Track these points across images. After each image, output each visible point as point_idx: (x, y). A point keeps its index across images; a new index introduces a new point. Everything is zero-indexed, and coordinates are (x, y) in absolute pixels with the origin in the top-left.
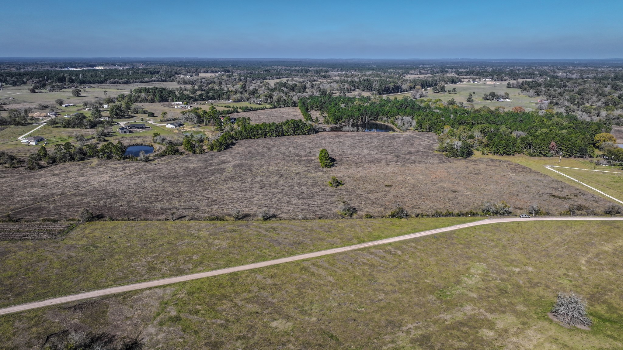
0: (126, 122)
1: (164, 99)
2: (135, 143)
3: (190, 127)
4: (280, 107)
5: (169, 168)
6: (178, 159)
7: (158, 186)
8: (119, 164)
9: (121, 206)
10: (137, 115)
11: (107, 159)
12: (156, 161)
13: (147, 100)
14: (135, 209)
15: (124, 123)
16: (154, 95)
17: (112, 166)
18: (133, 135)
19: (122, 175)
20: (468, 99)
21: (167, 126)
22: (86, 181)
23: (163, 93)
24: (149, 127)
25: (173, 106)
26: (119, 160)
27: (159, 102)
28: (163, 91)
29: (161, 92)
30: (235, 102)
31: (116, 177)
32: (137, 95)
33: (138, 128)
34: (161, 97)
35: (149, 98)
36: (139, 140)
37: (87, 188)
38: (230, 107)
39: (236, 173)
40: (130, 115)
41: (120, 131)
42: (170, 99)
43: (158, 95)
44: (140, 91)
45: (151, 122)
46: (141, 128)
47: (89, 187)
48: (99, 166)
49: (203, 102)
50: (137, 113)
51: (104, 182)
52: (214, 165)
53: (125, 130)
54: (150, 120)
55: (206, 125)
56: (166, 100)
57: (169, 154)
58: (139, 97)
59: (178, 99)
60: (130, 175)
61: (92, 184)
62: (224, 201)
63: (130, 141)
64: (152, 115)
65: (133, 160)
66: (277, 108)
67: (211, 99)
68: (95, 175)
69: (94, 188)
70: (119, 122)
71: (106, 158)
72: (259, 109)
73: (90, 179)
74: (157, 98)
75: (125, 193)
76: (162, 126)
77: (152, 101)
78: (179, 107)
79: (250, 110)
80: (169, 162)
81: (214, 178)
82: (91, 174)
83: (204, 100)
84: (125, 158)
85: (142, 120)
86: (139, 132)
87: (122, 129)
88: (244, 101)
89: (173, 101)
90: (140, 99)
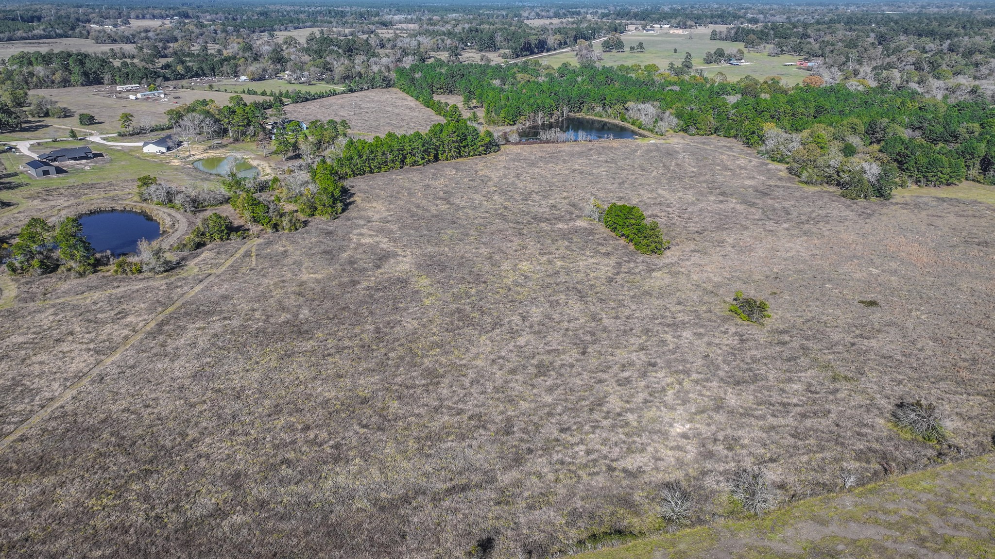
0: (32, 142)
1: (92, 79)
2: (92, 207)
3: (202, 147)
4: (361, 89)
5: (252, 293)
6: (248, 254)
7: (275, 376)
8: (91, 288)
9: (219, 513)
10: (47, 121)
11: (44, 273)
12: (193, 267)
13: (53, 82)
14: (282, 525)
15: (27, 144)
16: (66, 68)
17: (75, 300)
18: (72, 180)
19: (126, 338)
20: (683, 62)
21: (146, 150)
22: (16, 383)
23: (88, 64)
24: (101, 155)
25: (124, 95)
26: (81, 275)
27: (83, 85)
28: (87, 61)
29: (82, 63)
30: (253, 80)
31: (113, 349)
32: (25, 70)
33: (75, 159)
34: (86, 74)
35: (58, 77)
36: (96, 196)
37: (35, 419)
38: (255, 93)
39: (457, 297)
40: (30, 122)
41: (32, 171)
42: (107, 77)
43: (76, 69)
44: (26, 60)
45: (96, 139)
46: (81, 158)
47: (45, 414)
48: (31, 306)
49: (184, 82)
50: (47, 114)
51: (85, 381)
52: (365, 269)
53: (45, 168)
54: (91, 134)
55: (236, 140)
56: (99, 81)
57: (212, 239)
58: (31, 74)
59: (127, 78)
60: (153, 335)
61: (48, 395)
62: (537, 426)
63: (73, 201)
64: (89, 120)
65: (125, 272)
66: (355, 91)
67: (197, 75)
68: (36, 346)
69: (65, 415)
70: (13, 143)
71: (39, 271)
72: (321, 96)
73: (24, 370)
74: (76, 77)
75: (192, 434)
76: (132, 149)
77: (65, 83)
78: (139, 96)
79: (307, 100)
80: (234, 270)
81: (416, 324)
82: (20, 346)
83: (182, 77)
84: (97, 265)
85: (73, 134)
86: (83, 171)
87: (34, 164)
88: (270, 78)
89: (114, 82)
90: (35, 79)
